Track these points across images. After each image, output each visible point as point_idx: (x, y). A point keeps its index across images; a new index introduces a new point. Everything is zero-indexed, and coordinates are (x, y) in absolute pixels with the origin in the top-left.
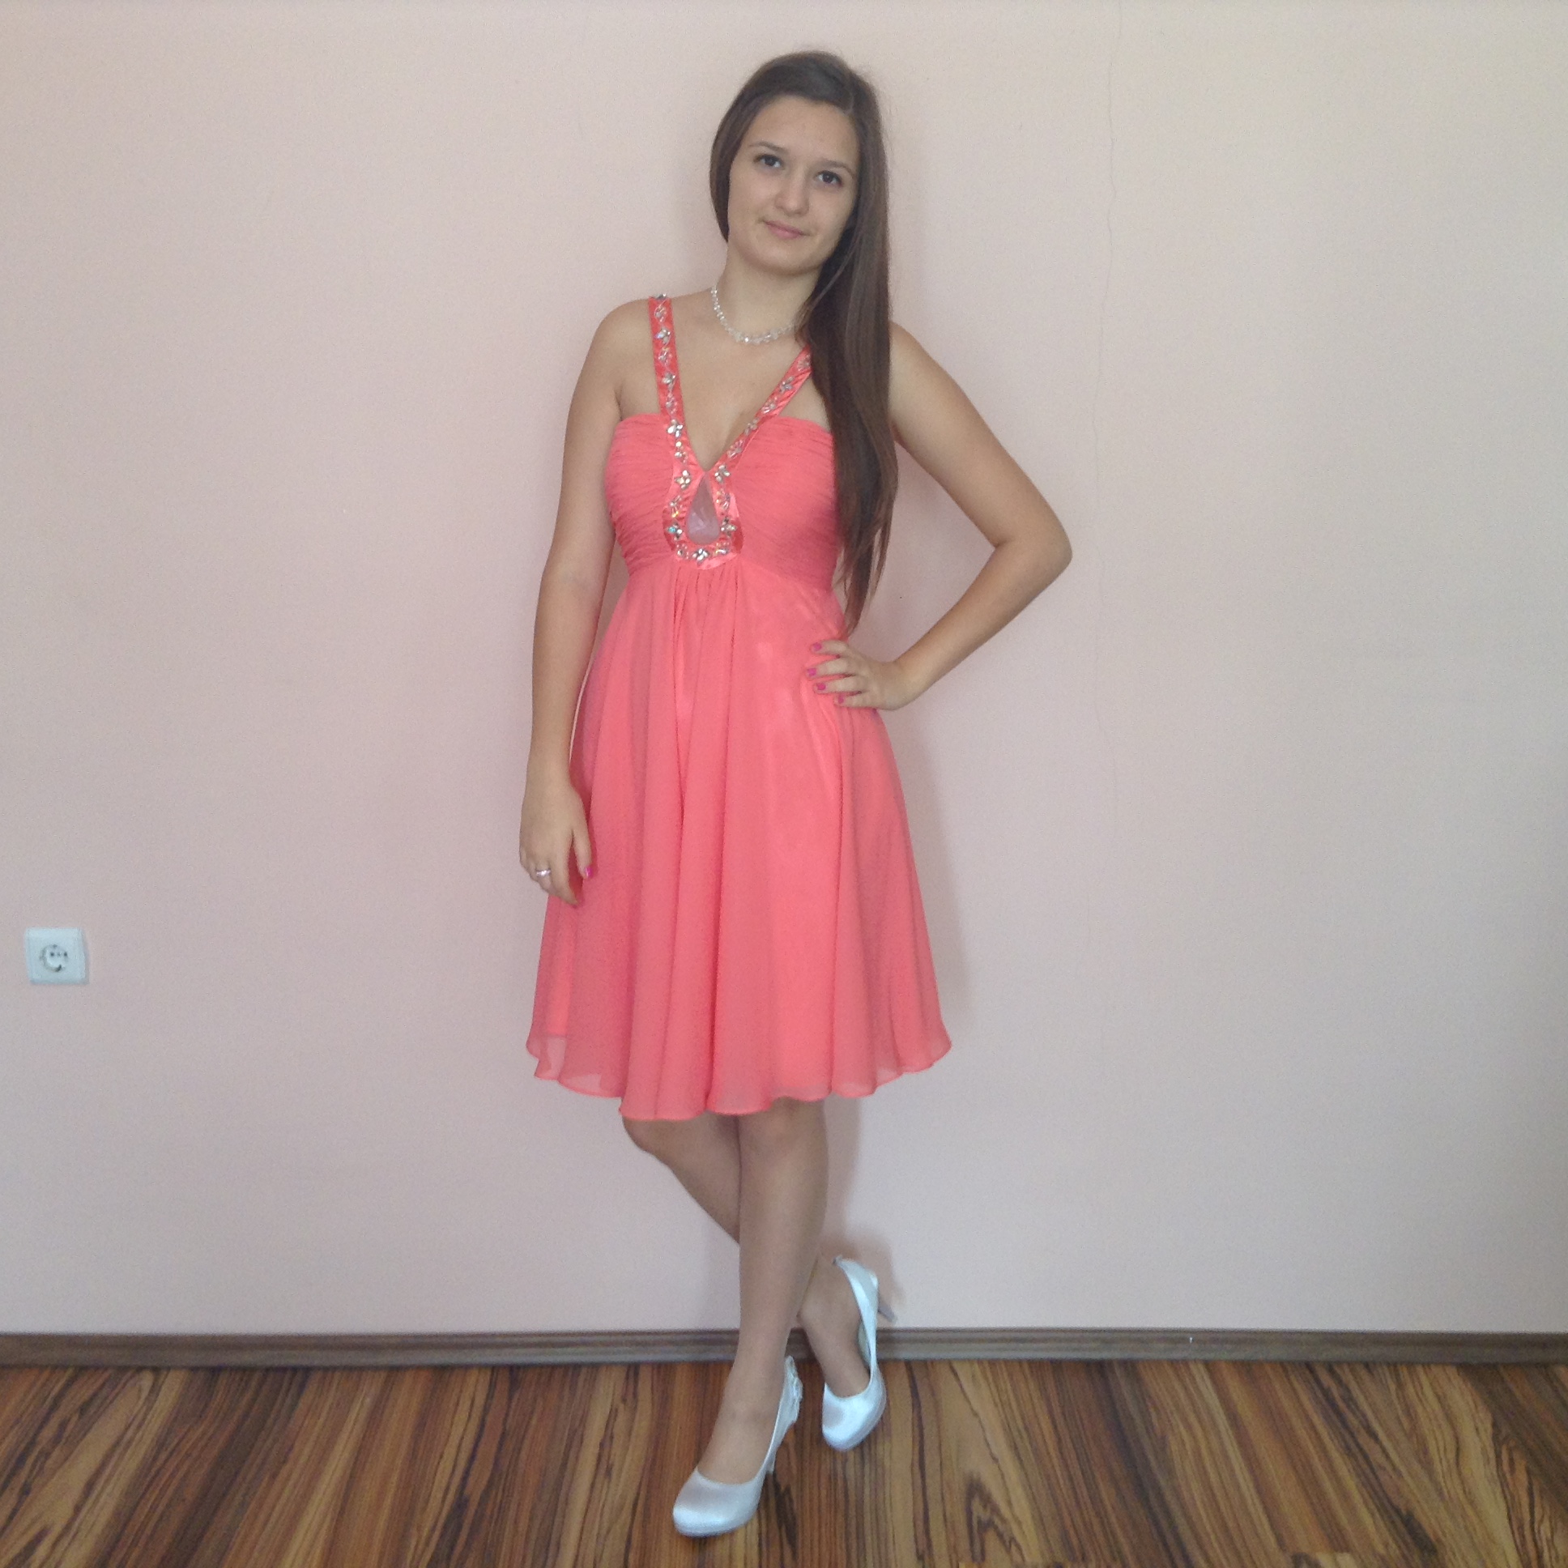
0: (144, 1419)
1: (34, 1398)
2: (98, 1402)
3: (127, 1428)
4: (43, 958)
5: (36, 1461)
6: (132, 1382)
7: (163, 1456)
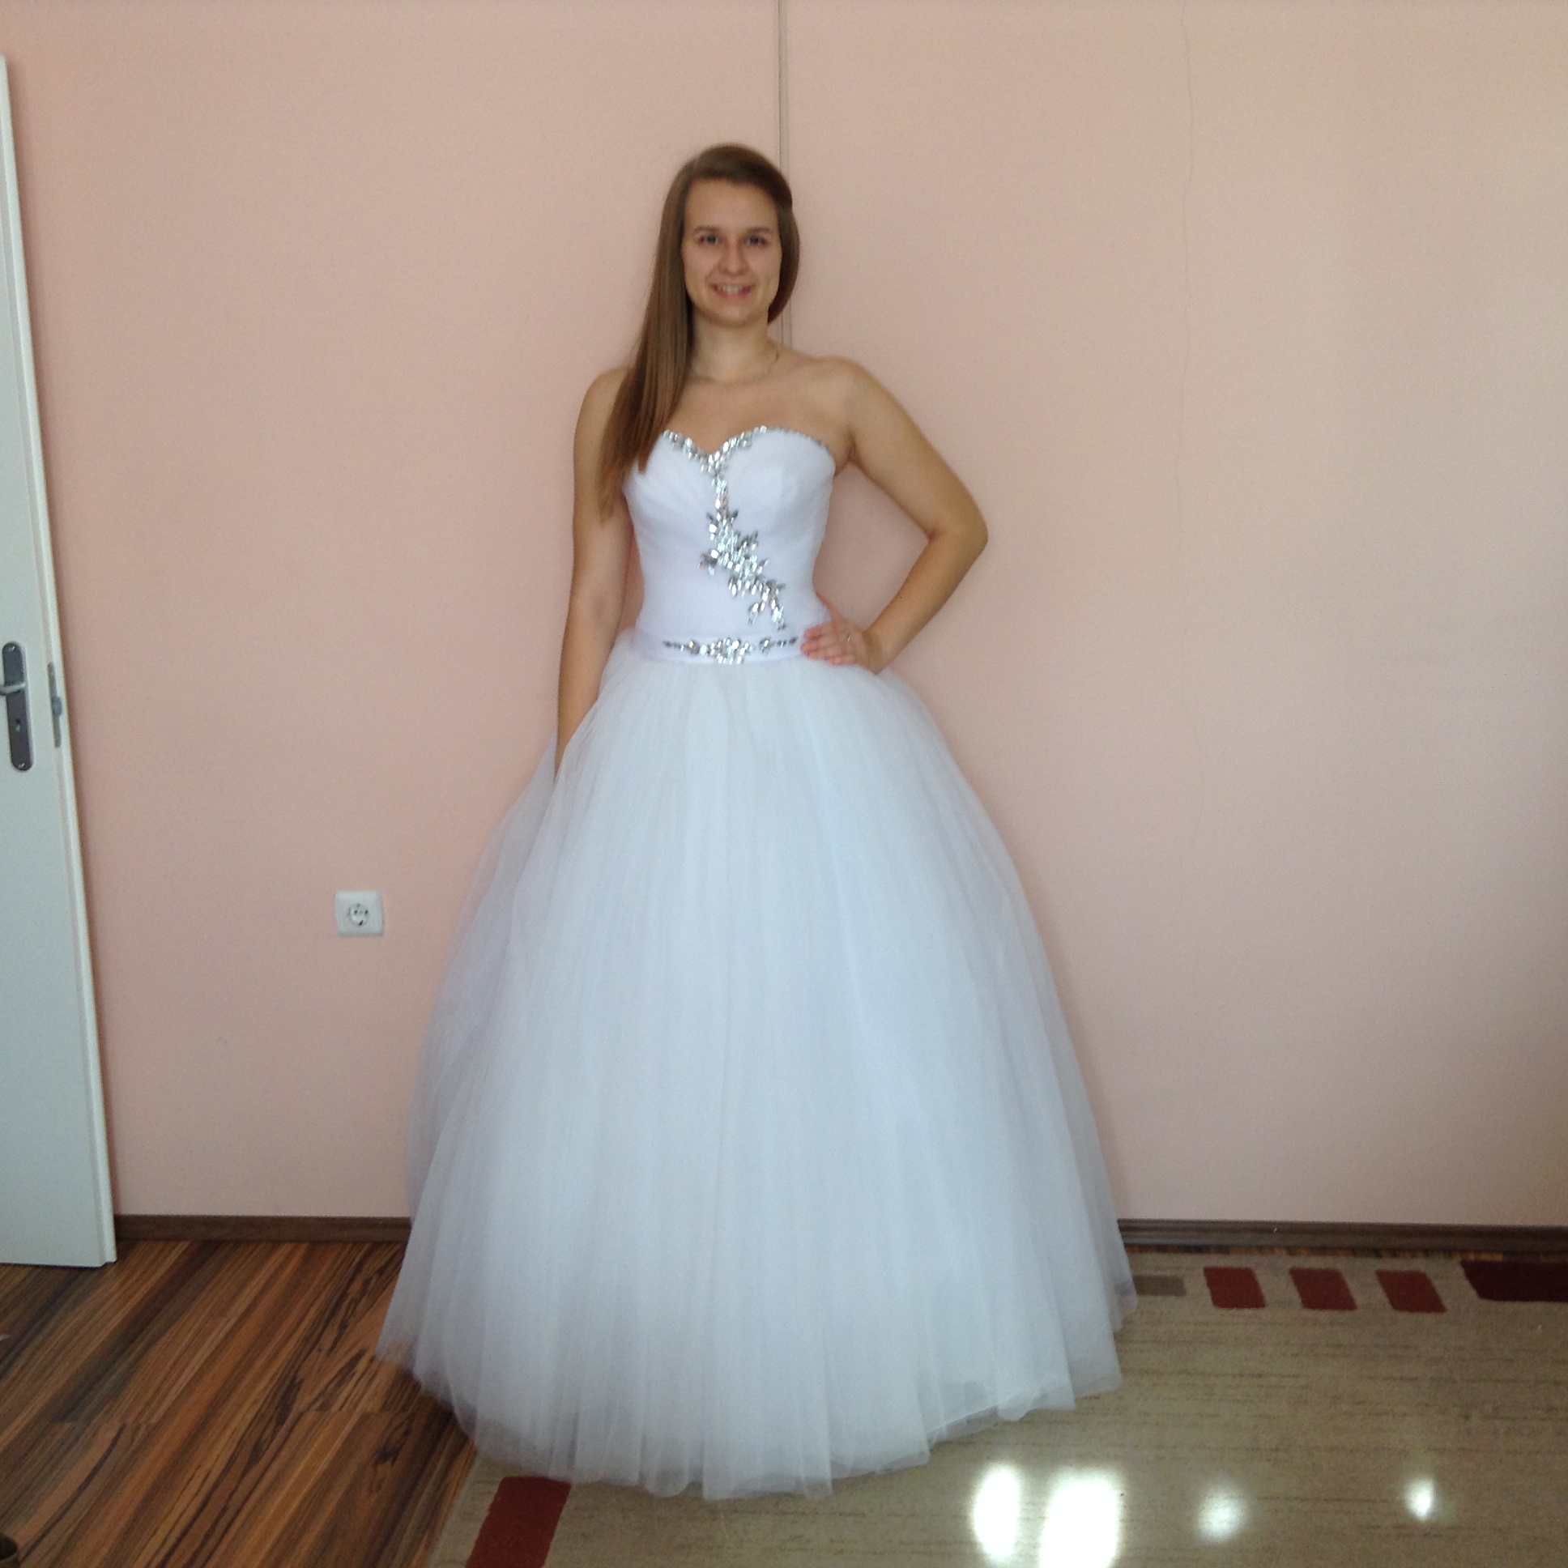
1: (341, 1264)
2: (393, 1266)
4: (349, 914)
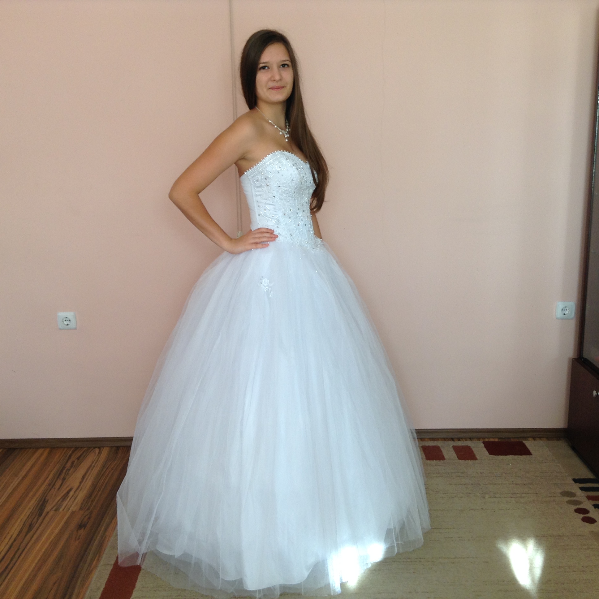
0: (97, 461)
1: (63, 456)
2: (83, 456)
3: (93, 463)
4: (63, 321)
5: (66, 472)
6: (92, 451)
7: (105, 470)
